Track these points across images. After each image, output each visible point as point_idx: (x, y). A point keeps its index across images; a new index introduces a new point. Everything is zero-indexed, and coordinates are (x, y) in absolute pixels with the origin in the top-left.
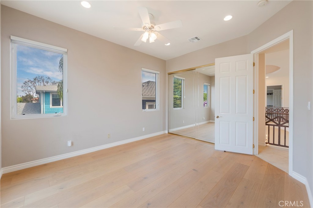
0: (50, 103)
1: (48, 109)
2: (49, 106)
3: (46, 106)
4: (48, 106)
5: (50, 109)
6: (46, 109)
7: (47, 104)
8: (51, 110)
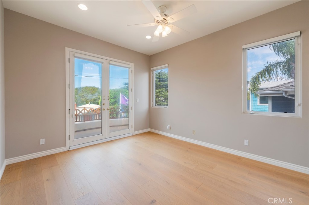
0: (258, 101)
1: (255, 106)
2: (257, 103)
3: (254, 103)
4: (255, 103)
5: (258, 106)
6: (254, 106)
7: (255, 101)
8: (258, 108)
